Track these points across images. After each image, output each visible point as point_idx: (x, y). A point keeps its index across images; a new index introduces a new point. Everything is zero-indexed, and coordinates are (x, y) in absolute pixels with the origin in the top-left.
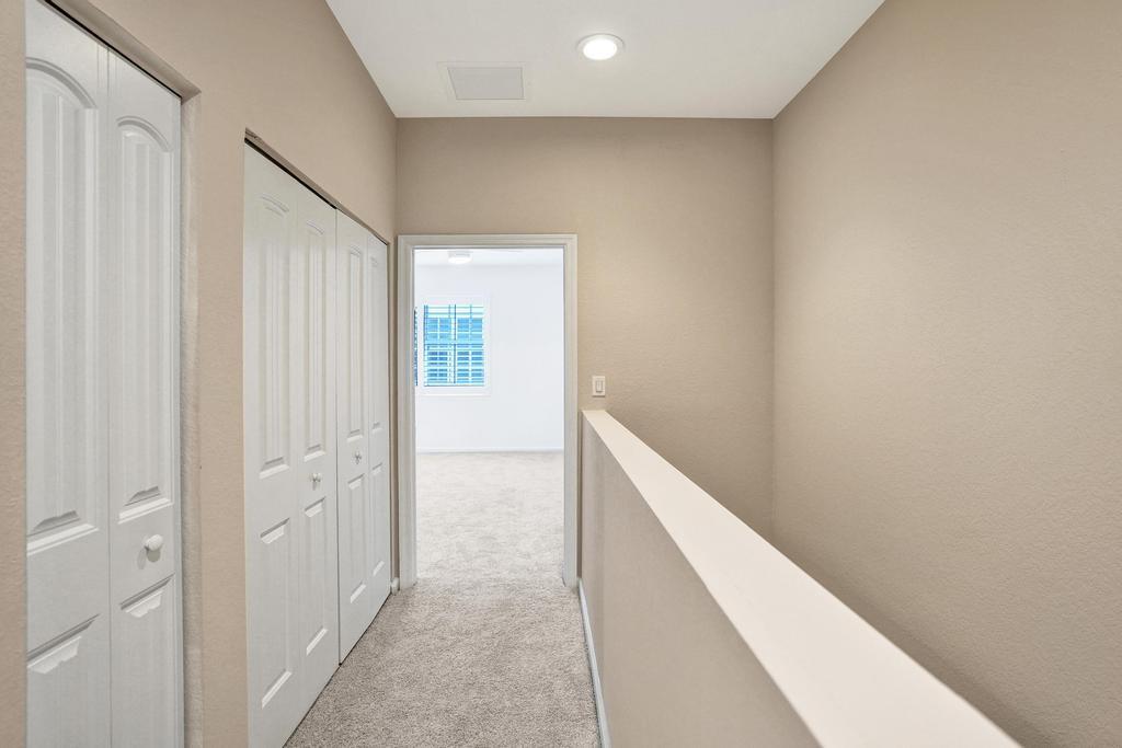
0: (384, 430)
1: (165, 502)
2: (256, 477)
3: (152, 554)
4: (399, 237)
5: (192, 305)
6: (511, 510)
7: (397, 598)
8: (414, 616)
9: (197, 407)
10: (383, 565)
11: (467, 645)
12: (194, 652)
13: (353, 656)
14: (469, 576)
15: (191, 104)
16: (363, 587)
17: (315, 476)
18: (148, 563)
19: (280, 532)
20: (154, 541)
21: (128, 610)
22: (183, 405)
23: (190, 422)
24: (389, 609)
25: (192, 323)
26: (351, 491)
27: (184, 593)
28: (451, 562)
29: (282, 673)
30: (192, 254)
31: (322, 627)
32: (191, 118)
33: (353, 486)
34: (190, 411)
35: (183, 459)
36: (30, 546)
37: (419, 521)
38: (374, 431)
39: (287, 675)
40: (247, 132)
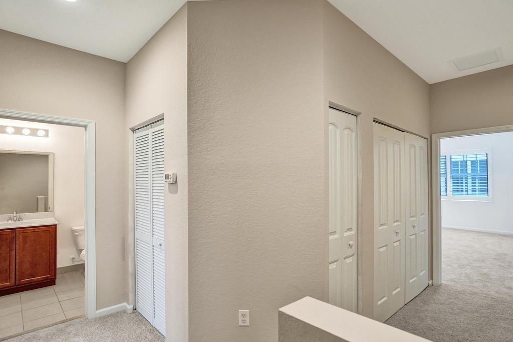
0: (426, 217)
1: (353, 232)
2: (378, 229)
3: (350, 246)
4: (432, 135)
5: (360, 176)
6: (503, 264)
7: (432, 288)
8: (439, 297)
9: (362, 206)
10: (424, 273)
11: (465, 316)
12: (360, 278)
13: (411, 303)
14: (470, 289)
15: (359, 117)
16: (415, 278)
17: (397, 231)
18: (350, 249)
19: (384, 249)
20: (351, 243)
21: (346, 260)
22: (358, 205)
23: (360, 210)
24: (427, 291)
25: (360, 182)
26: (411, 239)
27: (358, 260)
28: (460, 281)
29: (384, 297)
30: (360, 161)
31: (398, 287)
32: (359, 121)
33: (411, 237)
34: (360, 207)
35: (358, 221)
36: (330, 237)
37: (443, 259)
38: (422, 216)
39: (385, 298)
40: (374, 118)
